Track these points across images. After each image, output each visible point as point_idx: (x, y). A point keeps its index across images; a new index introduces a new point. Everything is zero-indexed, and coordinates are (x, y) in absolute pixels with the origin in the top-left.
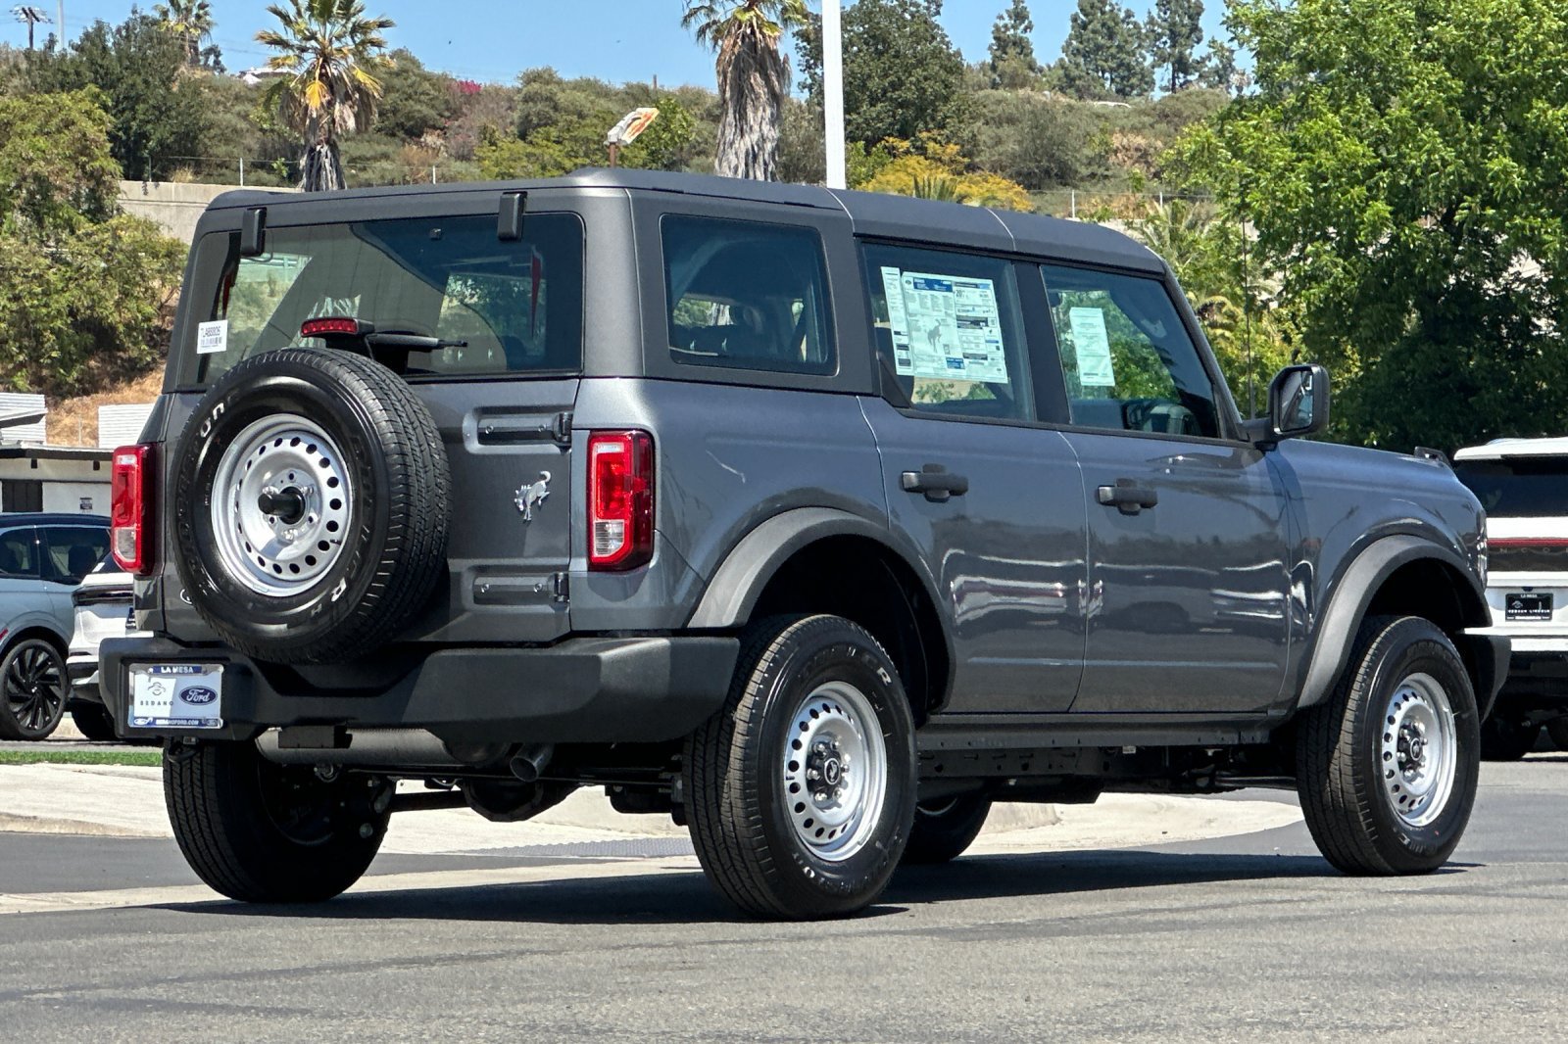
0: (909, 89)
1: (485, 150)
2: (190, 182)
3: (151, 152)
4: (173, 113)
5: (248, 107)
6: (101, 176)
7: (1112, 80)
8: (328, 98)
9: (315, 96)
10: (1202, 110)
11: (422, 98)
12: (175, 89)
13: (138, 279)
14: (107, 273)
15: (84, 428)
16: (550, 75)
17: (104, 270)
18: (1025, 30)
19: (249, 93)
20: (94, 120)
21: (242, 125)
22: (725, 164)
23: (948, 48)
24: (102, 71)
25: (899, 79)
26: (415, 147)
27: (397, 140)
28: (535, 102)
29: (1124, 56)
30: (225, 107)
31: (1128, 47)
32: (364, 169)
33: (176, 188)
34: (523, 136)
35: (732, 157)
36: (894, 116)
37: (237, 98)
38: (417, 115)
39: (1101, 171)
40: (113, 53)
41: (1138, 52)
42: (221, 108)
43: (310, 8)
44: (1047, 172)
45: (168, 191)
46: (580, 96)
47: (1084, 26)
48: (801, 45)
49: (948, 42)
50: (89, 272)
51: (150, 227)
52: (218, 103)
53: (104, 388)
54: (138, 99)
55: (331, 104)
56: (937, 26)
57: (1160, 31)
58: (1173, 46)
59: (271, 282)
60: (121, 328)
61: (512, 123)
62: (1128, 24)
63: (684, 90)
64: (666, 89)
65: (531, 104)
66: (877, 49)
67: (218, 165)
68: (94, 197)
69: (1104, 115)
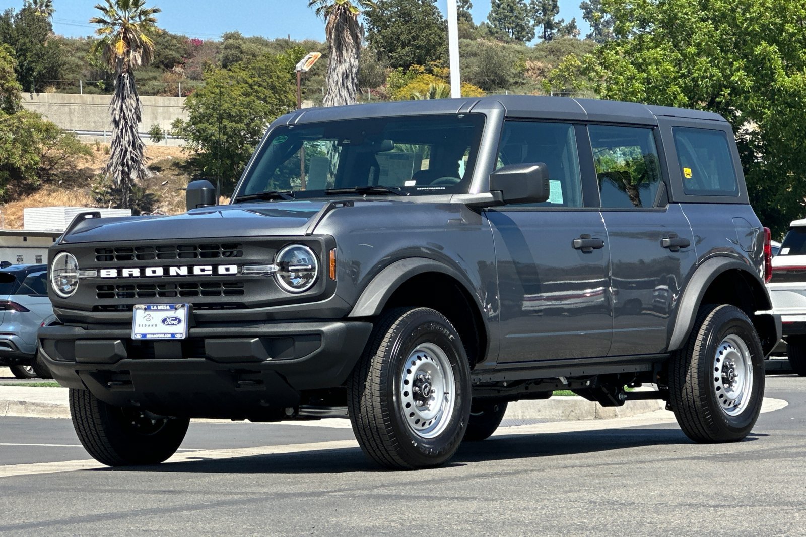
0: (422, 40)
1: (205, 74)
2: (55, 92)
3: (35, 78)
4: (46, 57)
5: (83, 54)
6: (12, 90)
7: (513, 33)
8: (127, 49)
9: (120, 48)
10: (571, 49)
11: (173, 48)
12: (46, 45)
13: (31, 143)
14: (15, 140)
15: (5, 220)
16: (238, 35)
17: (14, 139)
18: (468, 8)
19: (83, 46)
20: (7, 62)
21: (81, 63)
22: (331, 79)
23: (441, 18)
24: (8, 37)
25: (417, 34)
26: (169, 73)
27: (160, 70)
28: (231, 49)
29: (519, 21)
30: (71, 54)
31: (521, 16)
32: (144, 85)
33: (48, 96)
34: (225, 66)
35: (335, 76)
36: (414, 54)
37: (77, 49)
38: (170, 57)
39: (520, 80)
40: (14, 26)
41: (526, 18)
42: (69, 54)
43: (117, 3)
44: (493, 81)
45: (44, 97)
46: (253, 46)
47: (499, 6)
48: (366, 18)
49: (442, 16)
50: (6, 140)
51: (37, 116)
52: (68, 52)
53: (15, 199)
54: (27, 50)
55: (128, 52)
56: (436, 7)
57: (537, 8)
58: (544, 15)
59: (98, 144)
60: (23, 168)
61: (219, 60)
62: (521, 4)
63: (306, 42)
64: (297, 42)
65: (229, 50)
66: (405, 19)
67: (69, 84)
68: (8, 101)
69: (521, 52)
